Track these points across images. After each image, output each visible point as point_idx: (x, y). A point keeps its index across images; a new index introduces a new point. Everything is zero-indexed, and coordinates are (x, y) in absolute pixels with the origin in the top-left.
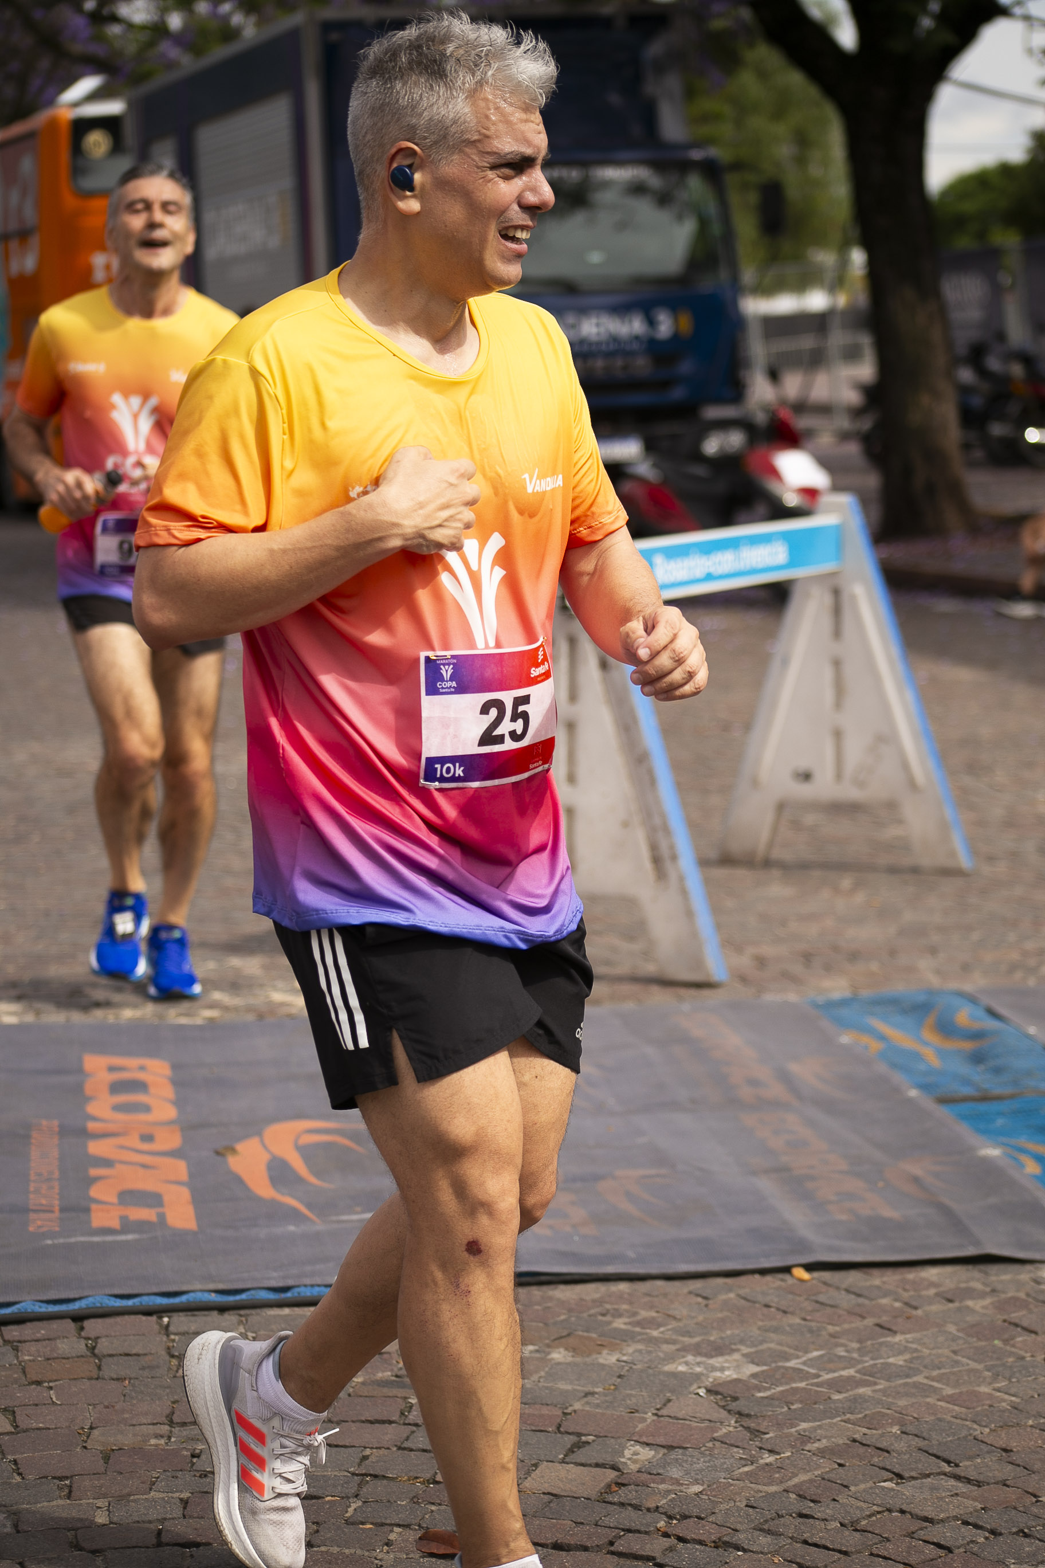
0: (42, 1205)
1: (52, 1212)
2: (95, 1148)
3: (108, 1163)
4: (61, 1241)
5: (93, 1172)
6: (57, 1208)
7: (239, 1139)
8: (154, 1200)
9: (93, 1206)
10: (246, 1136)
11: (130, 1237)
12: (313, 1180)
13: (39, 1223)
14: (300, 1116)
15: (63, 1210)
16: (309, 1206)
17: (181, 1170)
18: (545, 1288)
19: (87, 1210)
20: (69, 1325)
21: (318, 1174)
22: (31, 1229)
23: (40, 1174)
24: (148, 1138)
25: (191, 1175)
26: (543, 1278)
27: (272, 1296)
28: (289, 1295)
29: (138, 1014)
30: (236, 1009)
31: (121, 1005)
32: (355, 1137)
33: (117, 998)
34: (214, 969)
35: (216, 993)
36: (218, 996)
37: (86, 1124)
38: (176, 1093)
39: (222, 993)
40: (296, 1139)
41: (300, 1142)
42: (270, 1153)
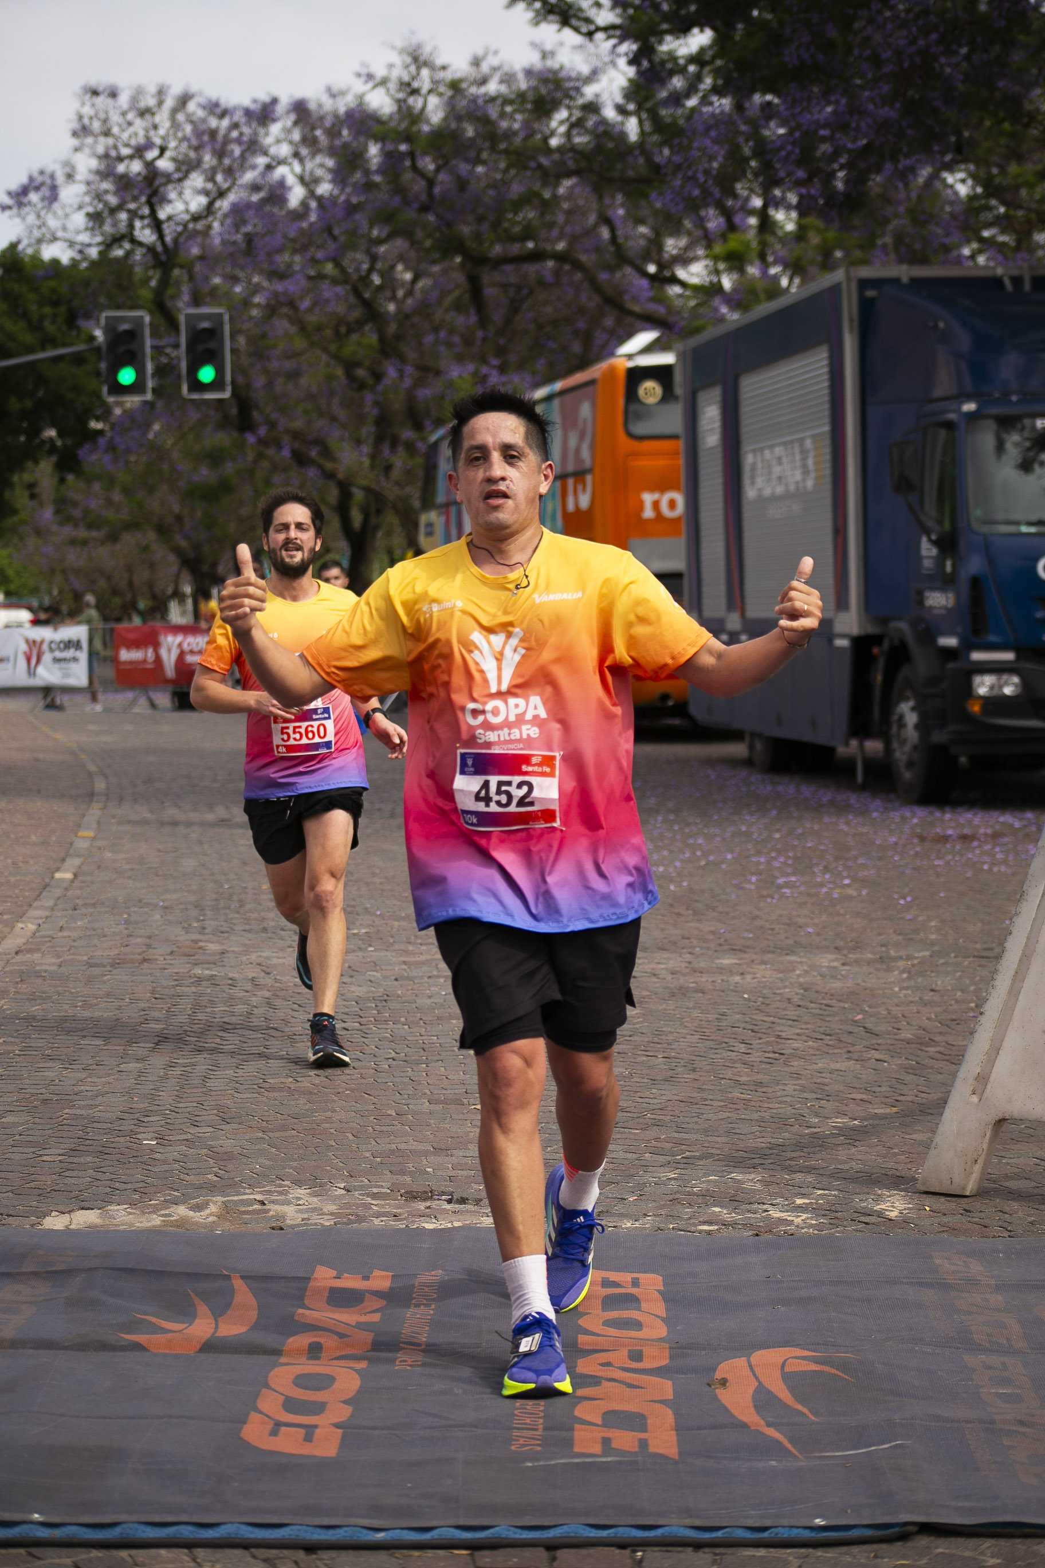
0: (525, 1421)
1: (536, 1430)
2: (584, 1364)
4: (541, 1463)
5: (580, 1392)
6: (540, 1425)
8: (636, 1422)
9: (577, 1426)
11: (610, 1459)
12: (794, 1403)
13: (522, 1441)
14: (787, 1343)
15: (544, 1429)
16: (792, 1440)
17: (666, 1388)
18: (1029, 1541)
19: (572, 1429)
20: (541, 1553)
22: (513, 1448)
24: (636, 1355)
25: (676, 1396)
26: (1027, 1531)
27: (749, 1535)
28: (766, 1535)
29: (637, 1225)
30: (734, 1224)
31: (623, 1216)
32: (844, 1366)
33: (619, 1208)
34: (715, 1181)
35: (715, 1206)
36: (717, 1209)
37: (577, 1338)
38: (667, 1310)
39: (721, 1207)
40: (783, 1365)
41: (787, 1369)
42: (757, 1378)
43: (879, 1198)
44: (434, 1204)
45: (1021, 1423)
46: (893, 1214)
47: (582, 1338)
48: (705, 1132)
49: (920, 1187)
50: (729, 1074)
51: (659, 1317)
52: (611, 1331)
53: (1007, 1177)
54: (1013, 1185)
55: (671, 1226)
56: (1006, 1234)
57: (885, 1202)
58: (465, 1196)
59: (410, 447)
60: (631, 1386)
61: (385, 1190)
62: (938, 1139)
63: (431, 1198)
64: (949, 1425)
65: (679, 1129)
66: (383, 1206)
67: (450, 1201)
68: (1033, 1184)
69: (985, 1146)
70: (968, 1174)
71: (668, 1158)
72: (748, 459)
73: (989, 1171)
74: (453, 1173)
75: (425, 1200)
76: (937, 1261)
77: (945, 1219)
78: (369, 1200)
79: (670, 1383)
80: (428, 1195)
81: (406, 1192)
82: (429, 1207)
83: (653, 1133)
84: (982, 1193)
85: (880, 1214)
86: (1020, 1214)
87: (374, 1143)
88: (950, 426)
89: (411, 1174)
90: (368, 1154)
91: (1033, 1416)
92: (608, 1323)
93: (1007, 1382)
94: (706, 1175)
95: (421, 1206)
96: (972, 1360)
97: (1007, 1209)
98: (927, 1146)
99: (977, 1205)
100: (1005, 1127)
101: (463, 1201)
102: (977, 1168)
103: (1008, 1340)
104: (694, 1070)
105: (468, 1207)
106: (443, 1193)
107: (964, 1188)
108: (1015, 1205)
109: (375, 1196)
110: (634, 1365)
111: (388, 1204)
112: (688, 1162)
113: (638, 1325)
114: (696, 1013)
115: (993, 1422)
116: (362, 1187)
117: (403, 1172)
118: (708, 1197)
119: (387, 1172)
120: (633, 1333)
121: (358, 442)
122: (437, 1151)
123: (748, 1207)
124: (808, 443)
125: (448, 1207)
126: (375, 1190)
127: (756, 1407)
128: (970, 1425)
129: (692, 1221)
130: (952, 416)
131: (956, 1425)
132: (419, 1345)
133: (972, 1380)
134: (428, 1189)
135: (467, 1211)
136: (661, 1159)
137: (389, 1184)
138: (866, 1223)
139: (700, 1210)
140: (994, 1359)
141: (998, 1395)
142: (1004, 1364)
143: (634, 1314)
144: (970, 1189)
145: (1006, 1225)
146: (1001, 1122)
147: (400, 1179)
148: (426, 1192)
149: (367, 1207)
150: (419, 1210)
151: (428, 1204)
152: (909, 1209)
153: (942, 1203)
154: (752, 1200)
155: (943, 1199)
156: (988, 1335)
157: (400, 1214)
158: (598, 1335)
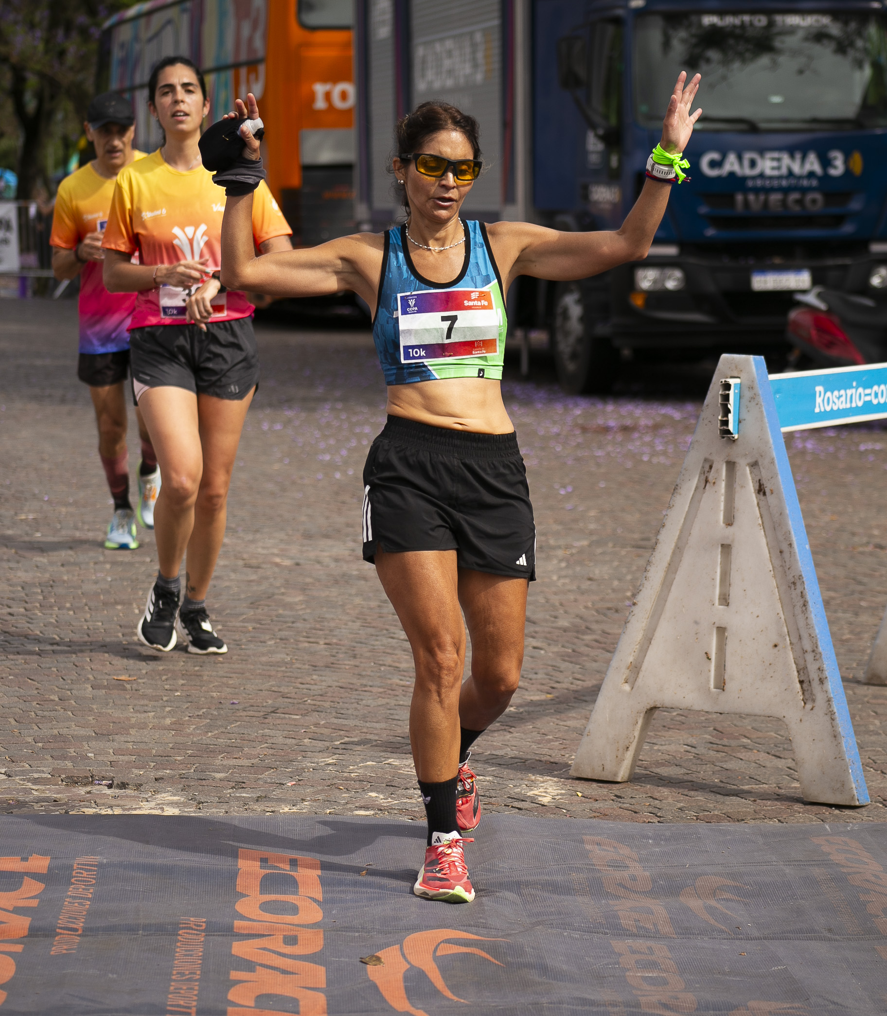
0: (179, 1006)
1: (190, 1013)
2: (240, 948)
3: (249, 966)
5: (235, 975)
6: (194, 1009)
7: (381, 947)
9: (229, 1009)
10: (388, 945)
12: (448, 994)
17: (319, 974)
21: (453, 988)
23: (183, 974)
24: (291, 940)
25: (329, 982)
29: (295, 809)
30: (389, 809)
31: (280, 800)
32: (493, 949)
33: (277, 793)
34: (372, 767)
35: (372, 791)
36: (373, 794)
37: (233, 922)
38: (324, 892)
39: (378, 792)
40: (435, 951)
41: (438, 953)
42: (409, 963)
43: (532, 785)
44: (95, 789)
45: (666, 1006)
46: (546, 800)
47: (237, 923)
48: (364, 718)
49: (573, 773)
50: (389, 660)
51: (315, 900)
52: (268, 917)
53: (658, 764)
54: (664, 771)
55: (328, 811)
56: (656, 820)
57: (538, 787)
58: (126, 781)
59: (84, 32)
60: (285, 972)
61: (44, 775)
62: (591, 727)
63: (92, 783)
64: (595, 1009)
65: (340, 715)
66: (43, 791)
67: (110, 786)
68: (683, 771)
69: (637, 734)
70: (620, 761)
71: (327, 744)
72: (420, 52)
73: (641, 757)
74: (114, 758)
75: (85, 785)
76: (588, 847)
77: (596, 805)
78: (30, 785)
79: (323, 969)
80: (90, 780)
81: (67, 777)
82: (89, 792)
83: (314, 718)
84: (634, 779)
85: (533, 800)
86: (670, 800)
87: (36, 728)
88: (617, 21)
89: (72, 759)
90: (30, 740)
91: (677, 998)
92: (266, 907)
93: (652, 965)
94: (364, 760)
95: (82, 791)
96: (619, 945)
97: (657, 795)
98: (581, 732)
99: (628, 791)
100: (657, 713)
101: (123, 786)
102: (629, 755)
103: (655, 925)
104: (355, 657)
105: (129, 792)
106: (104, 778)
107: (615, 775)
108: (665, 791)
109: (36, 781)
110: (288, 950)
111: (49, 789)
112: (346, 747)
113: (294, 910)
114: (358, 600)
115: (638, 1005)
116: (23, 773)
117: (64, 757)
118: (366, 783)
119: (48, 757)
120: (289, 918)
121: (32, 26)
122: (99, 736)
123: (404, 792)
124: (478, 37)
125: (109, 792)
126: (36, 775)
127: (407, 989)
128: (616, 1009)
129: (349, 806)
130: (620, 12)
131: (602, 1009)
132: (76, 930)
133: (618, 963)
134: (89, 775)
135: (127, 796)
136: (320, 744)
137: (50, 770)
138: (520, 809)
139: (357, 795)
140: (640, 944)
141: (644, 978)
142: (650, 948)
143: (290, 898)
144: (622, 774)
145: (655, 811)
146: (652, 710)
147: (61, 764)
148: (87, 777)
149: (28, 791)
150: (79, 795)
151: (89, 789)
152: (561, 794)
153: (594, 789)
154: (408, 786)
155: (595, 785)
156: (635, 920)
157: (60, 799)
158: (254, 920)
